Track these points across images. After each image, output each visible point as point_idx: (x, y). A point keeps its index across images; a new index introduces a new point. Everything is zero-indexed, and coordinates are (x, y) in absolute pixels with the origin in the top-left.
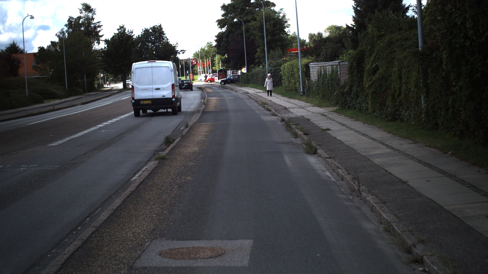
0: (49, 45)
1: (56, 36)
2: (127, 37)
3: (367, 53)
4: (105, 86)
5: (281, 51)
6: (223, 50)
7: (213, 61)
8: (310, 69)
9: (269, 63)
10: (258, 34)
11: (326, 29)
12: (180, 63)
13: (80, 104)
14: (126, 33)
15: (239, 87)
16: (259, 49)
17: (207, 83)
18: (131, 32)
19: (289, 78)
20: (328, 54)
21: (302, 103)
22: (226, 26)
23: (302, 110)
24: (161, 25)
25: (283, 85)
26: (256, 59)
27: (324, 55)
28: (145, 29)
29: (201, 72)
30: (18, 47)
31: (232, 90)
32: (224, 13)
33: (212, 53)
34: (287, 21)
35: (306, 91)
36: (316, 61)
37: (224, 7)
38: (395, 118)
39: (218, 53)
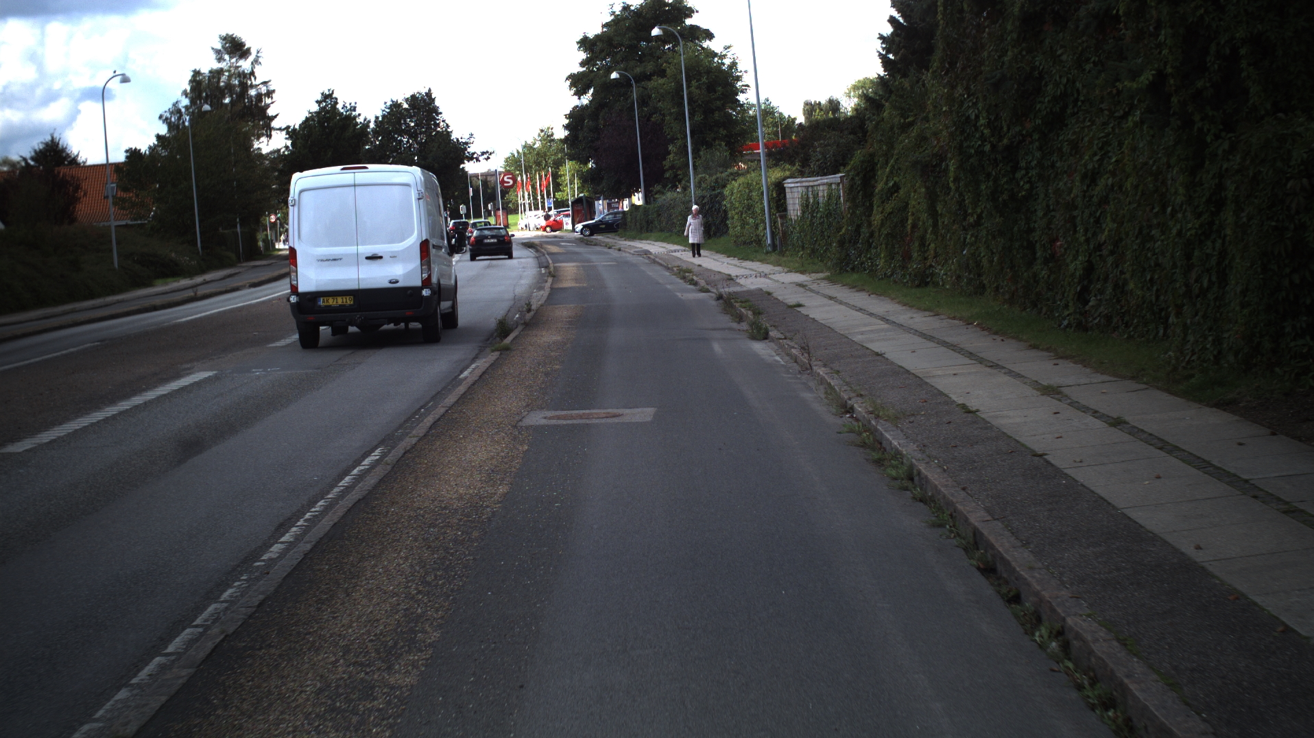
0: (152, 145)
1: (161, 122)
2: (341, 120)
3: (881, 159)
4: (277, 247)
5: (726, 151)
6: (584, 149)
7: (556, 176)
8: (787, 194)
9: (697, 181)
10: (670, 109)
11: (849, 87)
12: (471, 182)
13: (248, 285)
14: (338, 110)
15: (625, 240)
16: (673, 146)
17: (545, 233)
18: (351, 107)
19: (742, 214)
20: (828, 159)
21: (766, 268)
22: (592, 90)
23: (763, 280)
24: (430, 90)
25: (731, 231)
26: (667, 170)
27: (818, 160)
28: (393, 101)
29: (527, 206)
30: (64, 150)
31: (609, 248)
32: (585, 57)
33: (552, 155)
34: (741, 76)
35: (778, 242)
36: (802, 174)
37: (585, 43)
38: (924, 280)
39: (570, 156)
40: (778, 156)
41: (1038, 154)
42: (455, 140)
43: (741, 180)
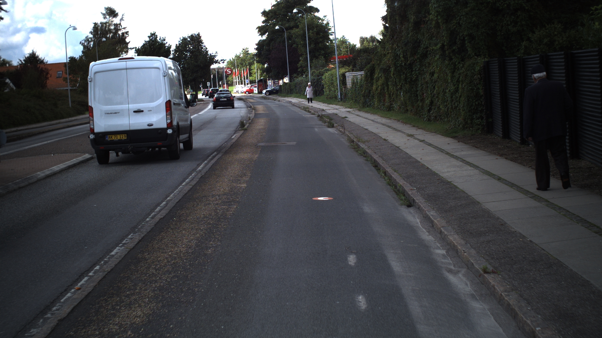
1: (81, 45)
2: (158, 44)
5: (324, 60)
6: (263, 59)
7: (250, 70)
8: (346, 78)
9: (311, 73)
10: (300, 42)
12: (212, 72)
14: (158, 40)
15: (281, 97)
16: (302, 58)
17: (246, 95)
18: (163, 39)
19: (329, 86)
21: (337, 107)
22: (267, 33)
23: (335, 110)
24: (199, 33)
25: (325, 93)
26: (299, 68)
27: (359, 65)
28: (183, 37)
29: (237, 82)
30: (38, 57)
31: (275, 100)
32: (264, 19)
33: (248, 60)
34: (330, 29)
35: (343, 97)
36: (353, 71)
37: (264, 13)
38: (390, 109)
39: (258, 61)
40: (343, 63)
41: (419, 66)
42: (210, 54)
43: (329, 72)
